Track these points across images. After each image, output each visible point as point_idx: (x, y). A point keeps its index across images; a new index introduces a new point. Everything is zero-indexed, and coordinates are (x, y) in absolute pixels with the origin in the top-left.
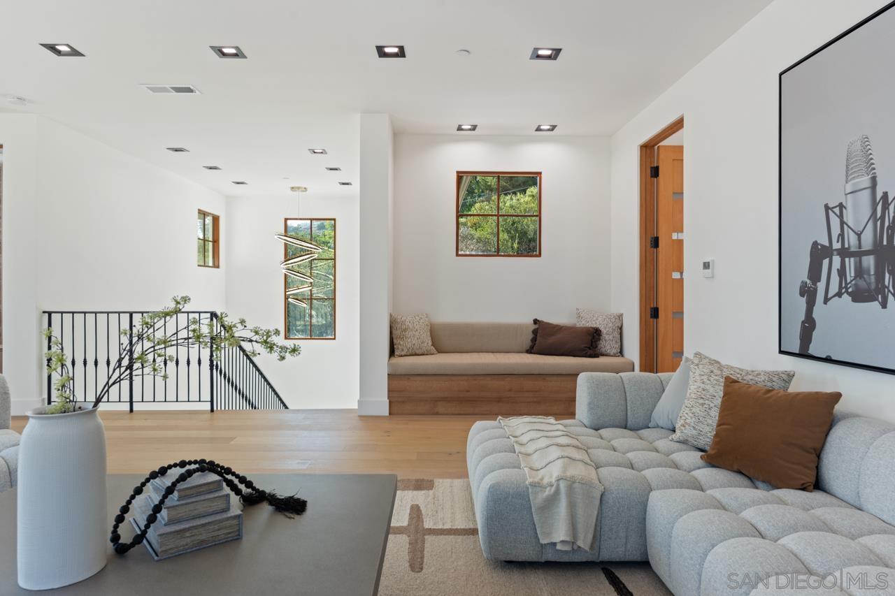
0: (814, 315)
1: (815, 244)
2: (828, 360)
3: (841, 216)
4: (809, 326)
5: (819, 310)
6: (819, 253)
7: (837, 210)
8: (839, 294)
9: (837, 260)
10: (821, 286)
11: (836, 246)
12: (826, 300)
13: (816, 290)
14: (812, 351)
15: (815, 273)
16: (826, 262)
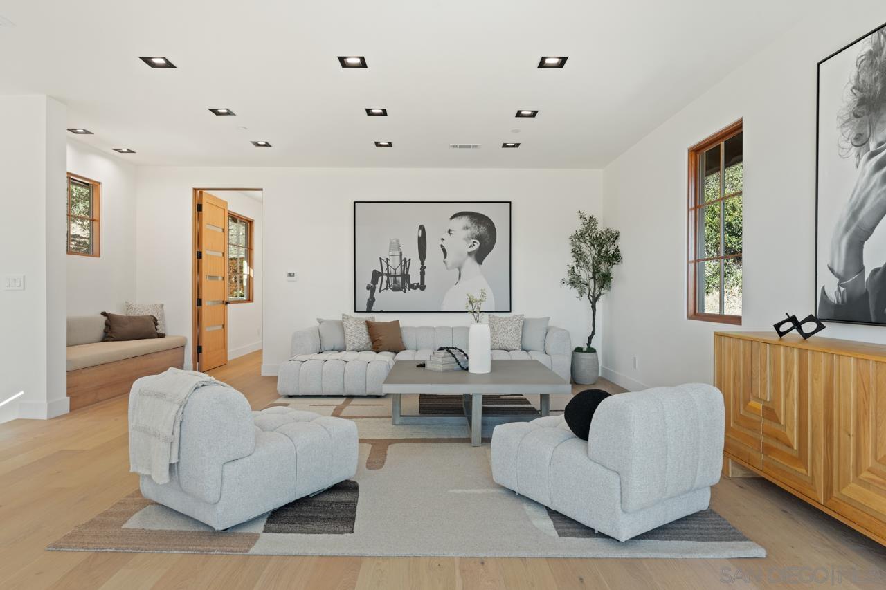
0: (374, 296)
1: (375, 271)
2: (382, 312)
3: (387, 263)
4: (371, 301)
5: (377, 295)
6: (376, 275)
7: (386, 260)
8: (387, 289)
9: (385, 278)
10: (378, 286)
11: (385, 272)
12: (380, 291)
13: (375, 287)
14: (373, 309)
15: (375, 280)
16: (380, 278)
